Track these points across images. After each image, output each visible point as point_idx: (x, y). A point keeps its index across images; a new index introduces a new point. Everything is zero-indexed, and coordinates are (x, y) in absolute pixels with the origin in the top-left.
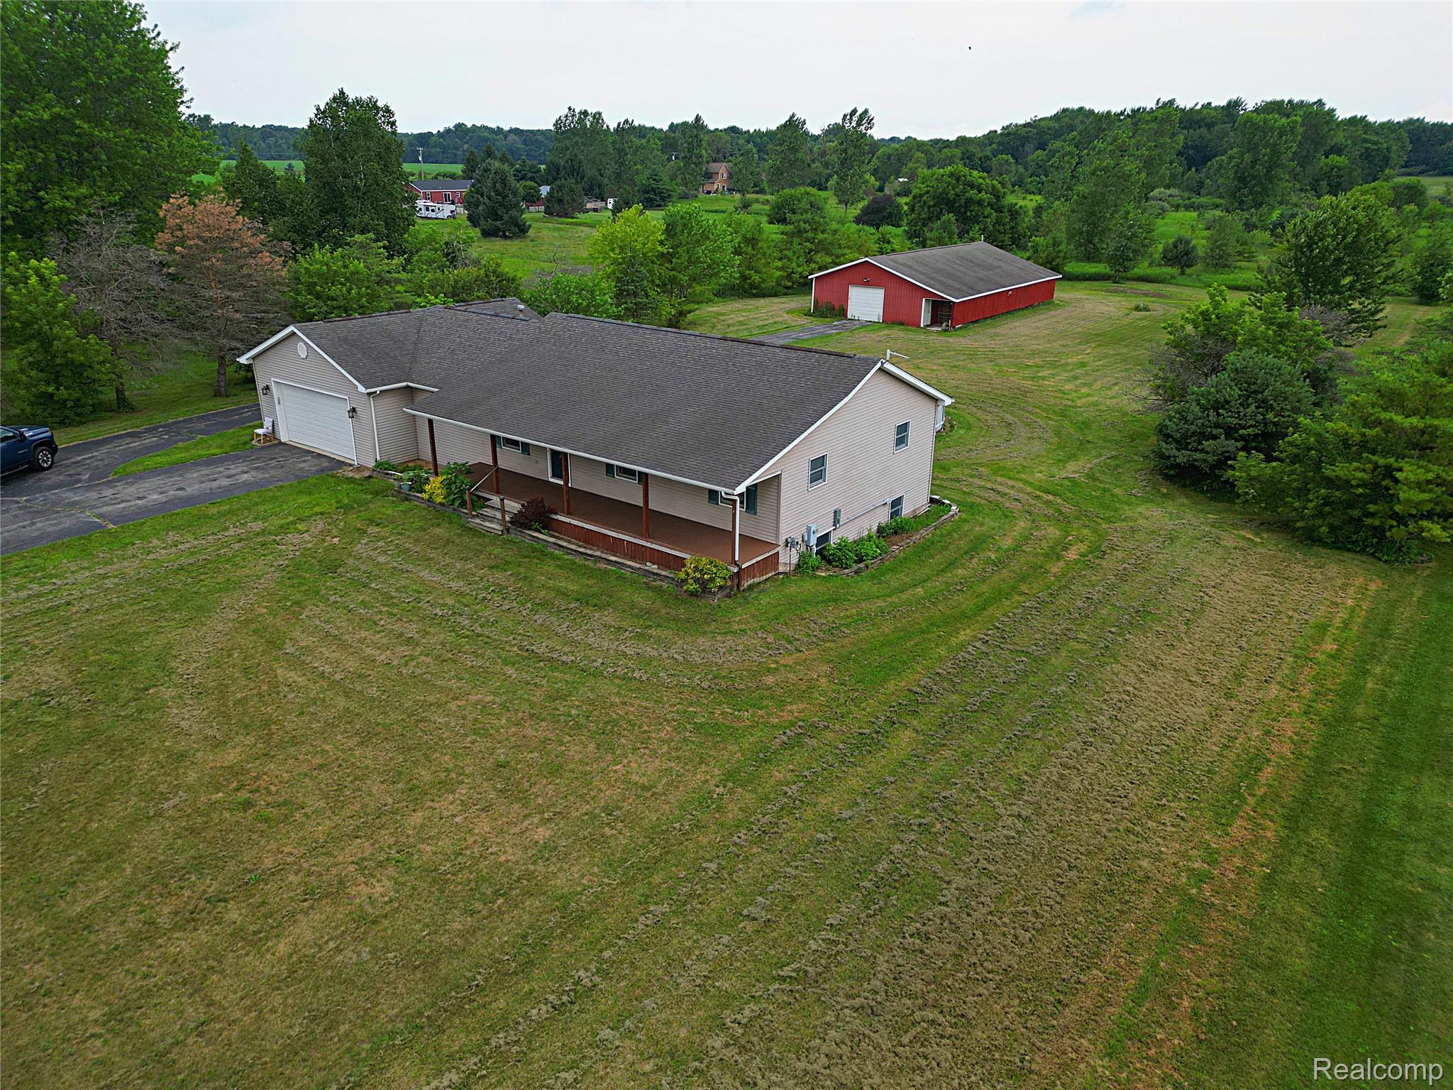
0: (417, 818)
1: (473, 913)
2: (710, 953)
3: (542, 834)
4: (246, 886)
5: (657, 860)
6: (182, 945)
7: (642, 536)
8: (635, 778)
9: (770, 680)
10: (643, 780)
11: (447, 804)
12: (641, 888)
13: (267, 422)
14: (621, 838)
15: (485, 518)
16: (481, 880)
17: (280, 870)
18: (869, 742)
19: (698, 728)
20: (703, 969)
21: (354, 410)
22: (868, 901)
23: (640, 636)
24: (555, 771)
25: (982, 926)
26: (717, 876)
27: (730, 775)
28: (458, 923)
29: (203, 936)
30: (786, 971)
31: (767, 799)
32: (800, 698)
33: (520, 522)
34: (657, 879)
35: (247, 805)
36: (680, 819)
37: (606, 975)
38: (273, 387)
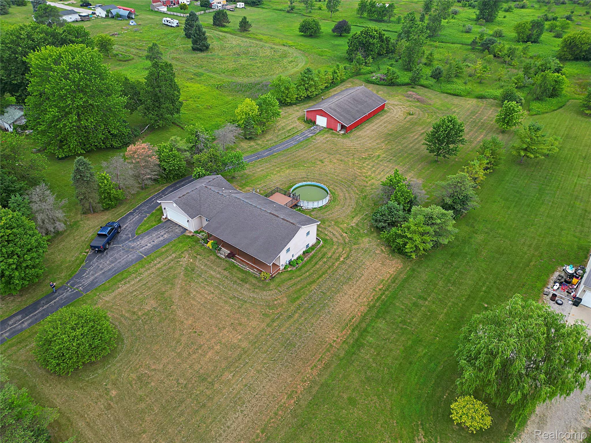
0: (221, 334)
1: (231, 351)
2: (263, 357)
3: (240, 337)
4: (200, 347)
5: (256, 342)
6: (194, 356)
7: (253, 264)
8: (253, 326)
9: (276, 302)
10: (254, 326)
11: (225, 332)
12: (254, 346)
13: (165, 215)
14: (251, 338)
15: (221, 254)
16: (232, 346)
17: (204, 344)
18: (290, 317)
19: (263, 314)
20: (262, 359)
21: (188, 221)
22: (285, 348)
23: (254, 292)
24: (241, 324)
25: (300, 351)
26: (265, 344)
27: (268, 325)
28: (230, 353)
29: (197, 355)
30: (273, 359)
31: (273, 330)
32: (280, 307)
33: (229, 256)
34: (256, 345)
35: (196, 332)
36: (260, 334)
37: (250, 360)
38: (166, 208)
